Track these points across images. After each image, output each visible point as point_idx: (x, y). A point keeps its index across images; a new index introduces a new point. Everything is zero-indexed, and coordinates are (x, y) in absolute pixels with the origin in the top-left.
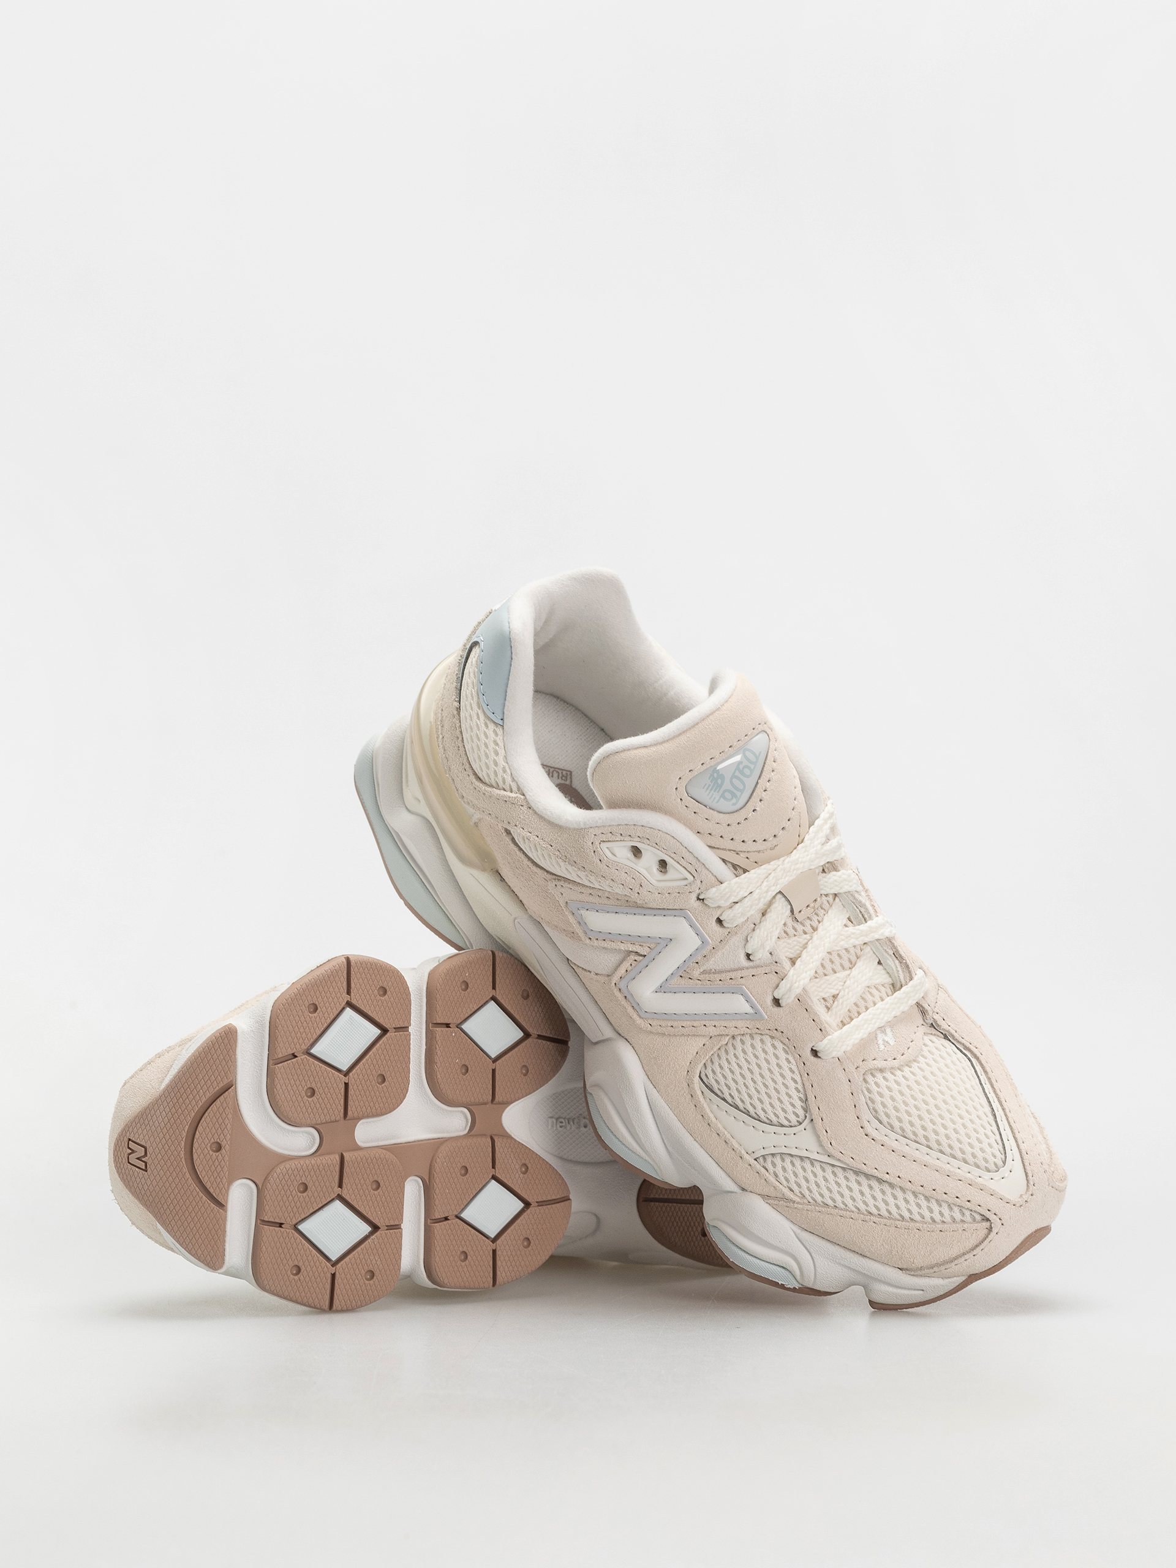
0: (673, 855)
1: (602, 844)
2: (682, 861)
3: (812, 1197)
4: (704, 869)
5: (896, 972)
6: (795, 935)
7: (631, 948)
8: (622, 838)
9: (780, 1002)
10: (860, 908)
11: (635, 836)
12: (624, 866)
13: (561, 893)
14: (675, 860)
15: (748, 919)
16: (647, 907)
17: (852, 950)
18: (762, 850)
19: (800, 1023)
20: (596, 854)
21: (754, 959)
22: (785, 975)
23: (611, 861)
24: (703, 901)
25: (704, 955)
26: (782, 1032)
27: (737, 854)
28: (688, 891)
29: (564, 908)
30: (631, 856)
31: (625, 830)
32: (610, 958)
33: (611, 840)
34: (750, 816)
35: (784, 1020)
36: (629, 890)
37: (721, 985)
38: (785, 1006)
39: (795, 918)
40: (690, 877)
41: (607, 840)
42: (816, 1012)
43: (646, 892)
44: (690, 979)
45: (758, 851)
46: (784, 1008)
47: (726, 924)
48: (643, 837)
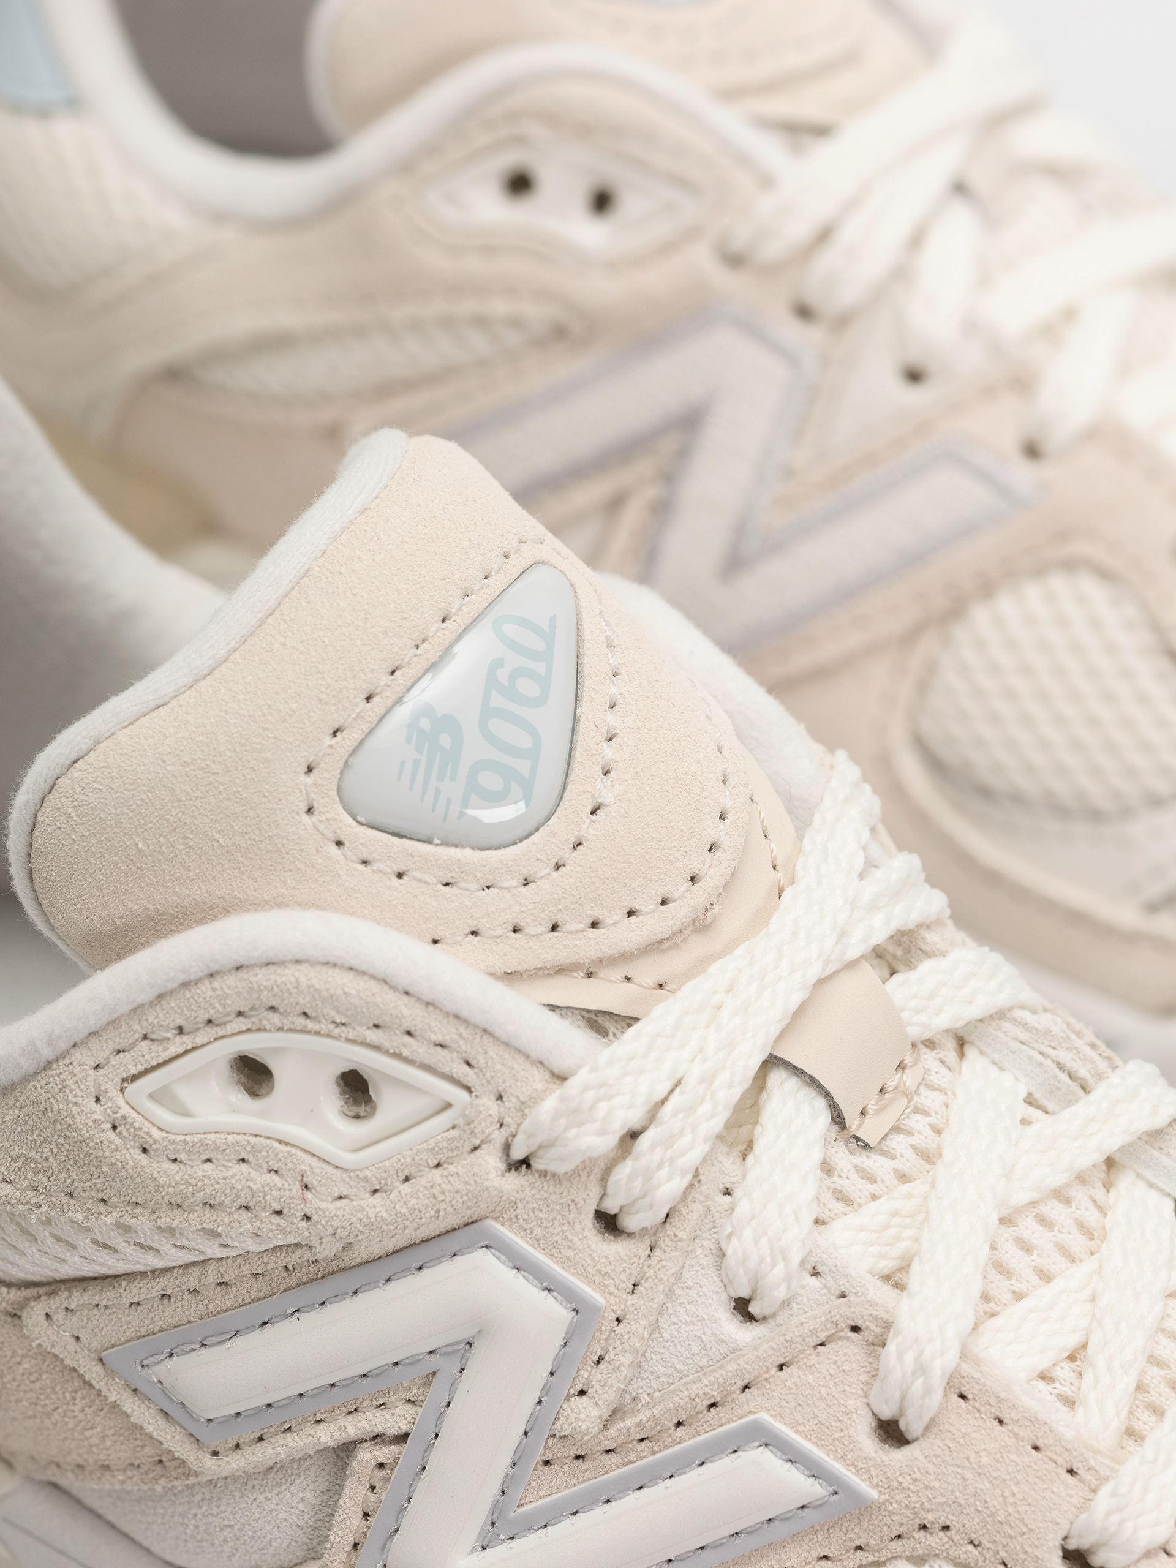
0: (373, 1036)
1: (131, 1088)
2: (410, 1047)
4: (493, 1051)
6: (874, 1197)
7: (350, 1427)
8: (187, 1041)
9: (902, 1425)
10: (1051, 1051)
11: (228, 1015)
12: (230, 1138)
13: (78, 1338)
14: (387, 1053)
15: (696, 1175)
16: (359, 1260)
17: (1080, 1194)
18: (668, 939)
19: (995, 1474)
20: (125, 1134)
21: (767, 1312)
22: (887, 1326)
23: (179, 1138)
24: (529, 1166)
25: (596, 1358)
26: (946, 1528)
27: (589, 975)
28: (468, 1148)
29: (102, 1384)
30: (239, 1097)
31: (189, 1009)
32: (301, 1495)
33: (154, 1063)
34: (589, 828)
35: (937, 1484)
36: (276, 1219)
37: (689, 1441)
38: (923, 1435)
39: (855, 1137)
40: (458, 1095)
41: (141, 1068)
42: (1033, 1420)
43: (331, 1207)
44: (578, 1457)
45: (657, 946)
46: (924, 1443)
47: (629, 1222)
48: (253, 1008)
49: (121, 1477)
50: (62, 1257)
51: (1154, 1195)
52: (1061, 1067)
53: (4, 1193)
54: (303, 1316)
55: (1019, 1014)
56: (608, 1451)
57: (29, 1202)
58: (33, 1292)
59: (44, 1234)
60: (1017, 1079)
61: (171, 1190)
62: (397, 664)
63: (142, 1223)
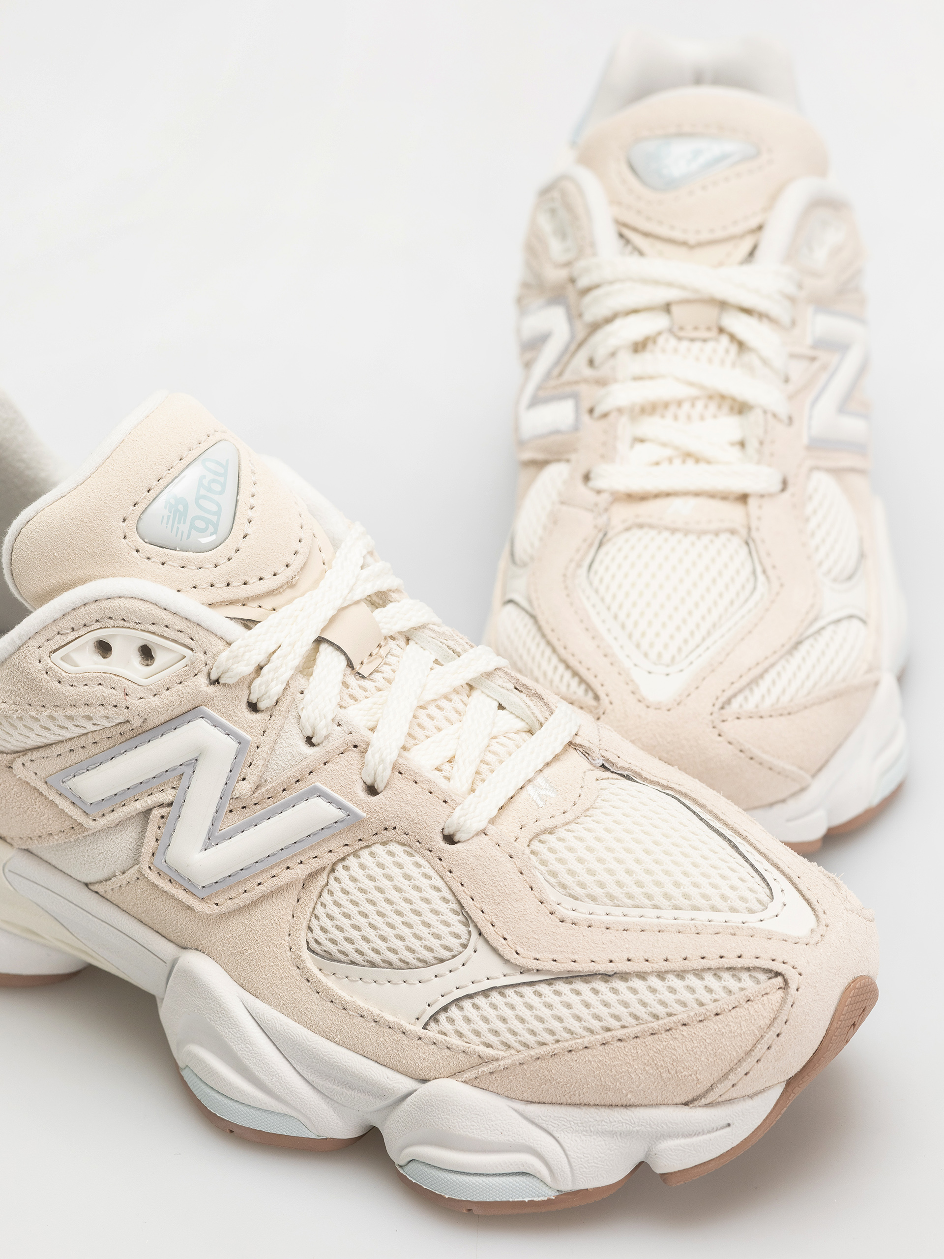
0: (152, 628)
1: (53, 655)
2: (168, 633)
3: (520, 1042)
4: (201, 633)
5: (527, 710)
6: (366, 697)
7: (149, 801)
8: (76, 634)
9: (376, 786)
10: (445, 641)
11: (92, 621)
12: (94, 674)
13: (36, 773)
14: (158, 635)
15: (288, 684)
16: (150, 727)
17: (455, 697)
18: (276, 590)
19: (413, 803)
20: (51, 675)
21: (319, 741)
22: (368, 744)
23: (73, 676)
24: (219, 683)
25: (249, 764)
26: (395, 828)
27: (244, 605)
28: (193, 674)
29: (47, 792)
30: (98, 658)
31: (76, 620)
32: (130, 834)
33: (63, 644)
34: (242, 544)
35: (390, 809)
36: (115, 709)
37: (288, 796)
38: (384, 789)
39: (358, 673)
40: (188, 652)
41: (57, 647)
42: (429, 781)
43: (137, 702)
44: (244, 807)
45: (272, 593)
46: (385, 793)
47: (261, 705)
48: (102, 618)
49: (56, 837)
50: (28, 735)
51: (489, 700)
52: (449, 648)
53: (2, 707)
54: (128, 753)
55: (431, 626)
56: (255, 804)
57: (13, 710)
58: (17, 755)
59: (19, 724)
60: (431, 653)
61: (71, 698)
62: (160, 477)
63: (58, 714)
